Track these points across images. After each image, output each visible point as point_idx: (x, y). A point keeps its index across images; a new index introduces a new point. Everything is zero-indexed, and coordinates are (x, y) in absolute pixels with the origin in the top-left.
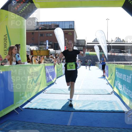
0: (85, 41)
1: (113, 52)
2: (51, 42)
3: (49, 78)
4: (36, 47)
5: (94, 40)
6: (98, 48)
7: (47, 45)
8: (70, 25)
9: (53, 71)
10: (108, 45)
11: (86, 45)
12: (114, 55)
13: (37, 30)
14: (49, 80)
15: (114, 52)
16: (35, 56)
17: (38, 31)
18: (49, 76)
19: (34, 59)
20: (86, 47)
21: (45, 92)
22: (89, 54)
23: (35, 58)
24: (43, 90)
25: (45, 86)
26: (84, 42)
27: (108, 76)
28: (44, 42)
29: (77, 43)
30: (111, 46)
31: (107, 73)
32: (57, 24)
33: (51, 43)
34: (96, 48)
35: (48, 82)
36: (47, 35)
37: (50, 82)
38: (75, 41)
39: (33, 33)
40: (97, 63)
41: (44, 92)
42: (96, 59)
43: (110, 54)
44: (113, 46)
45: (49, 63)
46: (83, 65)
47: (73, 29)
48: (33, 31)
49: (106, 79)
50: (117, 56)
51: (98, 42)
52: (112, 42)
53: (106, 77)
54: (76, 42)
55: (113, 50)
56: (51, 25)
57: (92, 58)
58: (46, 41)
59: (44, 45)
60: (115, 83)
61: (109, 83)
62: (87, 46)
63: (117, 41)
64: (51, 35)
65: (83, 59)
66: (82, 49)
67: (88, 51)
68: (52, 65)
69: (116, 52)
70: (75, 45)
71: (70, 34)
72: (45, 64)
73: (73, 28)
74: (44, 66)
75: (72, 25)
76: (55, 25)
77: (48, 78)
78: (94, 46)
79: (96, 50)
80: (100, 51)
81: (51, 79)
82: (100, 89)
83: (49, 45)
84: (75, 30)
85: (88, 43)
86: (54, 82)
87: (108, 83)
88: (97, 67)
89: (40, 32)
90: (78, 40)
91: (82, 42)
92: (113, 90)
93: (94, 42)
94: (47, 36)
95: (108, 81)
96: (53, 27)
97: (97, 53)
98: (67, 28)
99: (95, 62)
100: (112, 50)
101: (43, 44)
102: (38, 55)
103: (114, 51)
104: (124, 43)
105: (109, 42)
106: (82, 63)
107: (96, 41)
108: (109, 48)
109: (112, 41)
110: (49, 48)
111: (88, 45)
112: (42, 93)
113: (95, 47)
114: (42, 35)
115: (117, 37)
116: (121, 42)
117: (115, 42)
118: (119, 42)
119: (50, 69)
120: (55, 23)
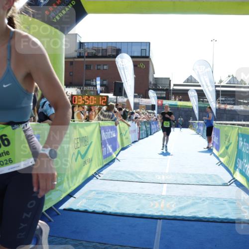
0: (170, 81)
1: (223, 102)
2: (105, 80)
4: (76, 89)
6: (196, 94)
7: (98, 87)
8: (142, 49)
9: (114, 136)
12: (225, 109)
13: (80, 57)
14: (108, 153)
15: (225, 102)
16: (79, 106)
17: (82, 59)
18: (108, 145)
19: (78, 112)
20: (172, 92)
21: (100, 176)
22: (177, 105)
23: (78, 110)
24: (95, 173)
25: (98, 166)
26: (168, 83)
27: (218, 149)
28: (93, 81)
29: (155, 85)
30: (218, 91)
31: (216, 142)
32: (118, 47)
33: (105, 82)
34: (193, 94)
35: (105, 157)
36: (99, 67)
37: (110, 157)
38: (151, 79)
39: (71, 63)
41: (97, 176)
43: (218, 106)
44: (222, 91)
45: (107, 120)
47: (148, 57)
48: (72, 60)
49: (215, 155)
50: (230, 111)
51: (198, 83)
52: (222, 84)
53: (215, 151)
54: (152, 83)
55: (223, 99)
56: (106, 50)
57: (183, 113)
58: (96, 79)
59: (93, 86)
60: (236, 163)
61: (222, 163)
62: (174, 90)
63: (231, 83)
64: (105, 67)
66: (164, 95)
67: (175, 100)
68: (112, 125)
69: (229, 102)
70: (150, 87)
71: (142, 66)
72: (100, 122)
73: (147, 55)
74: (98, 126)
75: (146, 50)
76: (113, 48)
77: (105, 149)
78: (188, 90)
79: (191, 99)
80: (199, 101)
82: (206, 175)
83: (101, 85)
85: (175, 85)
86: (116, 158)
87: (220, 162)
88: (193, 131)
89: (86, 61)
90: (156, 78)
91: (163, 83)
92: (232, 178)
93: (187, 83)
94: (97, 69)
95: (217, 158)
96: (109, 53)
97: (193, 103)
98: (136, 54)
100: (220, 98)
101: (90, 85)
102: (84, 104)
103: (225, 100)
104: (243, 85)
107: (190, 81)
110: (101, 92)
111: (176, 88)
112: (95, 178)
113: (190, 93)
114: (88, 67)
116: (238, 84)
117: (227, 84)
118: (234, 84)
119: (108, 131)
120: (114, 45)
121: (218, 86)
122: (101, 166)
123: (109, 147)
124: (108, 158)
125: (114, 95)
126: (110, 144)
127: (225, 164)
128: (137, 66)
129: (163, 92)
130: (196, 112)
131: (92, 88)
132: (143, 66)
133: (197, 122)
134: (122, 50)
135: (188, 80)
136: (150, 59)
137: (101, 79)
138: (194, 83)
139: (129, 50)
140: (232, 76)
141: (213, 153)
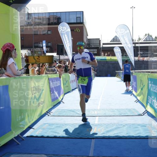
0: (100, 41)
1: (141, 55)
3: (55, 94)
4: (27, 50)
5: (114, 39)
6: (120, 50)
7: (45, 48)
8: (77, 17)
9: (59, 85)
10: (134, 45)
11: (101, 47)
12: (143, 60)
14: (55, 97)
15: (143, 55)
18: (55, 91)
19: (33, 68)
20: (101, 49)
21: (50, 114)
22: (106, 60)
24: (47, 112)
27: (136, 91)
28: (40, 44)
29: (89, 44)
30: (138, 47)
31: (135, 86)
32: (59, 15)
33: (49, 44)
34: (117, 51)
35: (53, 100)
36: (44, 32)
37: (57, 100)
38: (85, 40)
40: (118, 73)
41: (48, 114)
42: (117, 67)
43: (137, 58)
44: (141, 47)
46: (98, 75)
47: (82, 23)
49: (134, 95)
50: (147, 62)
51: (120, 41)
52: (140, 41)
53: (134, 92)
54: (86, 43)
55: (142, 53)
57: (111, 65)
58: (42, 42)
60: (147, 100)
61: (138, 101)
62: (103, 48)
63: (147, 40)
64: (49, 32)
65: (98, 67)
66: (96, 52)
69: (146, 55)
71: (77, 30)
73: (81, 21)
74: (47, 79)
75: (80, 17)
76: (54, 17)
77: (53, 94)
78: (113, 48)
79: (116, 54)
80: (122, 55)
81: (57, 96)
82: (127, 109)
83: (47, 47)
84: (85, 24)
85: (104, 44)
86: (61, 101)
87: (138, 99)
88: (119, 79)
90: (89, 39)
91: (95, 42)
92: (145, 110)
93: (113, 41)
95: (137, 98)
96: (51, 21)
97: (118, 57)
98: (72, 21)
99: (115, 71)
100: (139, 53)
101: (38, 47)
103: (143, 54)
105: (135, 42)
106: (96, 73)
107: (116, 40)
108: (136, 50)
109: (140, 39)
110: (47, 52)
111: (104, 46)
113: (115, 50)
115: (147, 34)
116: (152, 41)
117: (144, 41)
118: (150, 41)
119: (55, 81)
120: (55, 14)
121: (138, 43)
122: (51, 107)
123: (56, 93)
124: (55, 101)
125: (57, 54)
126: (56, 91)
127: (141, 101)
128: (74, 30)
129: (94, 50)
130: (121, 64)
131: (39, 49)
132: (79, 30)
133: (121, 71)
134: (62, 18)
135: (114, 40)
136: (84, 24)
137: (46, 42)
138: (118, 41)
139: (67, 18)
140: (148, 34)
141: (133, 94)
